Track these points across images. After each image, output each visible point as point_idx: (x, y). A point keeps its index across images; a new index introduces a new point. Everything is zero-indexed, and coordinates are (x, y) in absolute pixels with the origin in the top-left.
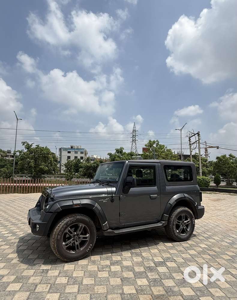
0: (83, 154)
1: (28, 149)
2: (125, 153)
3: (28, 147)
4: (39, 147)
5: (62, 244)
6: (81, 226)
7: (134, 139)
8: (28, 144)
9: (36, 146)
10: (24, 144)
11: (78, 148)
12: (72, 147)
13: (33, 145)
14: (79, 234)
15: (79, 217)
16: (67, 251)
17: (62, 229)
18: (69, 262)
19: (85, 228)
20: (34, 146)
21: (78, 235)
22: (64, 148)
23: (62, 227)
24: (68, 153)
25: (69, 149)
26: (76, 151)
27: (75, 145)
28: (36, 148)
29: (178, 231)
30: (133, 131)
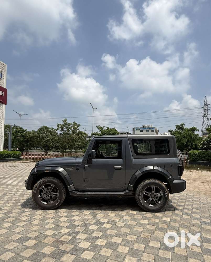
0: (154, 132)
1: (101, 131)
2: (186, 129)
3: (101, 129)
4: (109, 128)
5: (37, 196)
6: (52, 185)
7: (206, 113)
8: (101, 127)
9: (107, 128)
10: (98, 127)
11: (149, 127)
12: (144, 127)
13: (104, 127)
14: (51, 191)
15: (50, 179)
16: (42, 202)
17: (38, 187)
18: (43, 210)
19: (55, 187)
20: (105, 129)
21: (49, 192)
22: (137, 128)
23: (37, 185)
24: (140, 132)
25: (141, 128)
26: (148, 130)
27: (146, 125)
28: (107, 130)
29: (145, 202)
30: (204, 105)
